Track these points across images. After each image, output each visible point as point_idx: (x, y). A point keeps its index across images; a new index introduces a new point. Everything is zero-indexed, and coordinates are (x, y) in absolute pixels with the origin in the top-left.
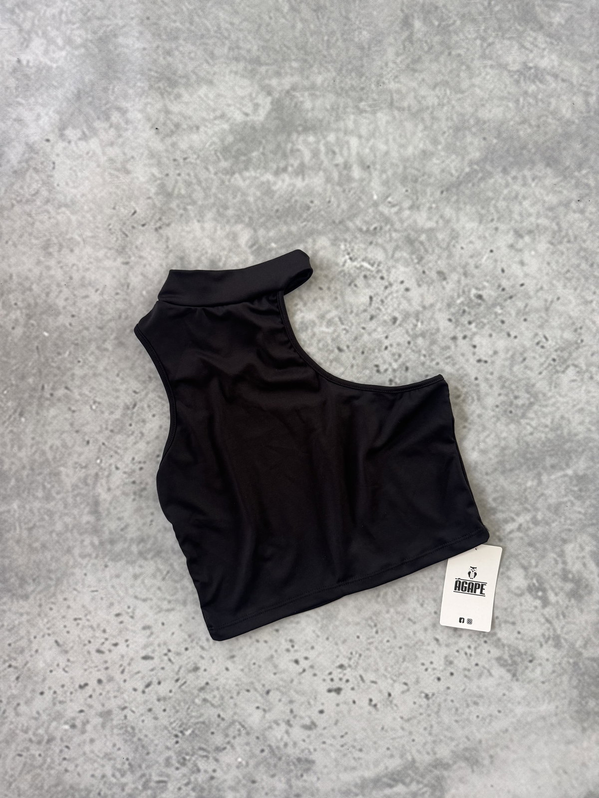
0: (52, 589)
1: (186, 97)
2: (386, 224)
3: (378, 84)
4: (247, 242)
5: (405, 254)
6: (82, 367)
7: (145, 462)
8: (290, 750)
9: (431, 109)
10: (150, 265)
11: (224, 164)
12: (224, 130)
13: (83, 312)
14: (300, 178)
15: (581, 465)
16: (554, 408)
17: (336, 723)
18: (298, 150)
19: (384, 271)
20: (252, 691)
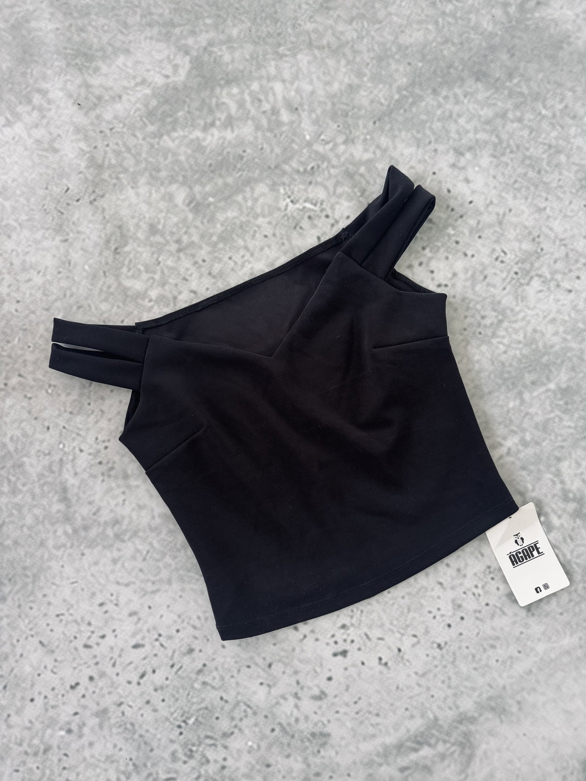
0: (30, 587)
1: (104, 69)
2: (323, 163)
3: (294, 26)
4: (184, 201)
5: (346, 189)
6: (33, 352)
7: (109, 441)
8: (302, 726)
9: (351, 44)
10: (89, 238)
11: (151, 128)
12: (147, 95)
13: (27, 296)
14: (229, 130)
15: (563, 377)
16: (524, 323)
17: (347, 689)
18: (223, 103)
19: (328, 209)
20: (253, 666)
